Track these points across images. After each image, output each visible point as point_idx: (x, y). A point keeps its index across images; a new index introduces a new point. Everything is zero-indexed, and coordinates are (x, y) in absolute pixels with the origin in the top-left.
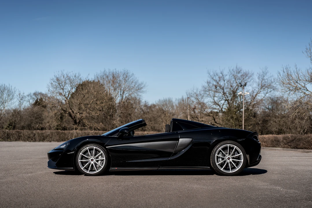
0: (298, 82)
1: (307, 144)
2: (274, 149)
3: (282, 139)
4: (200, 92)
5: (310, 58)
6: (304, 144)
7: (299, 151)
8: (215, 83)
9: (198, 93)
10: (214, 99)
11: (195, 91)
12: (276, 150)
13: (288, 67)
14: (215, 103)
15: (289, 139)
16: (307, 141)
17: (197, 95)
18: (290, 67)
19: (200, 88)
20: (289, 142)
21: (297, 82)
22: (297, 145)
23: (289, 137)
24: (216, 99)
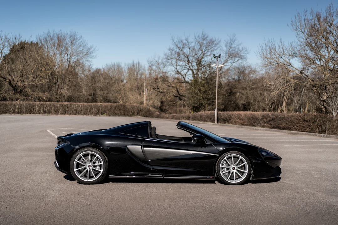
0: (283, 57)
1: (290, 124)
2: (255, 129)
3: (260, 117)
4: (162, 60)
5: (296, 32)
6: (287, 124)
7: (285, 133)
8: (178, 50)
9: (160, 61)
10: (176, 69)
11: (157, 59)
12: (257, 129)
13: (273, 41)
14: (178, 72)
15: (269, 117)
16: (291, 121)
17: (158, 64)
18: (275, 41)
19: (162, 56)
20: (269, 121)
21: (281, 57)
22: (279, 124)
23: (270, 115)
24: (178, 68)
